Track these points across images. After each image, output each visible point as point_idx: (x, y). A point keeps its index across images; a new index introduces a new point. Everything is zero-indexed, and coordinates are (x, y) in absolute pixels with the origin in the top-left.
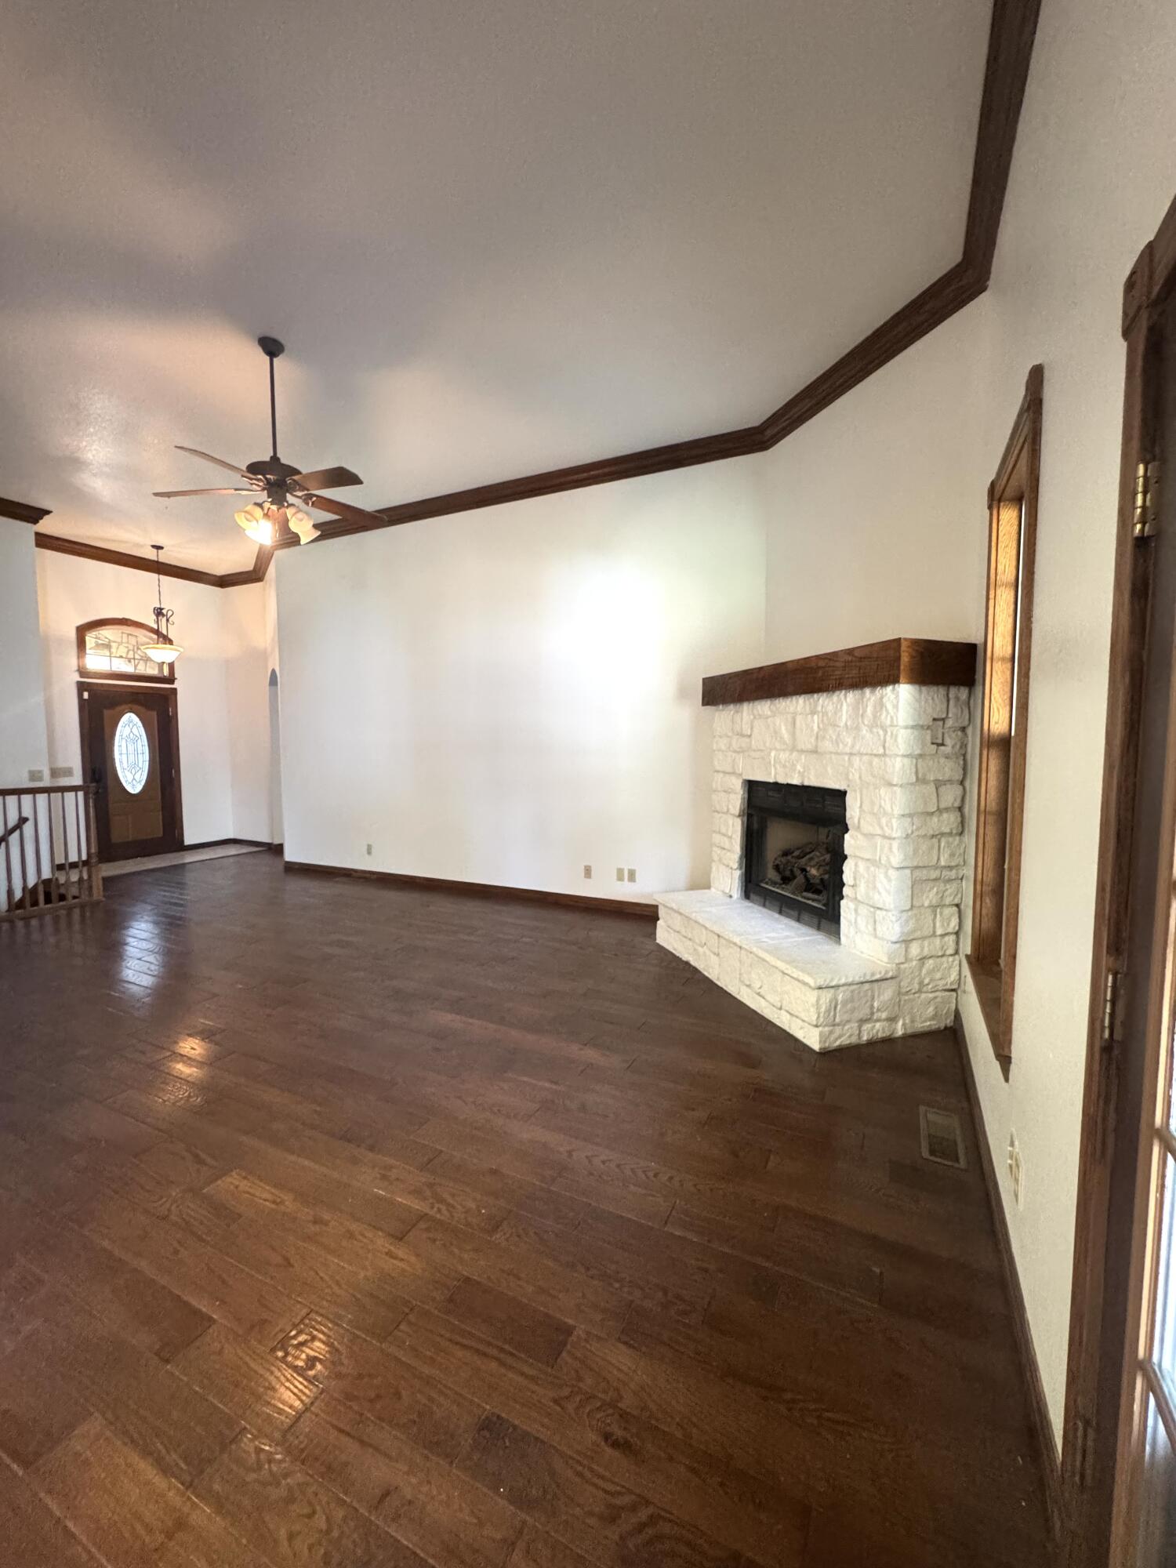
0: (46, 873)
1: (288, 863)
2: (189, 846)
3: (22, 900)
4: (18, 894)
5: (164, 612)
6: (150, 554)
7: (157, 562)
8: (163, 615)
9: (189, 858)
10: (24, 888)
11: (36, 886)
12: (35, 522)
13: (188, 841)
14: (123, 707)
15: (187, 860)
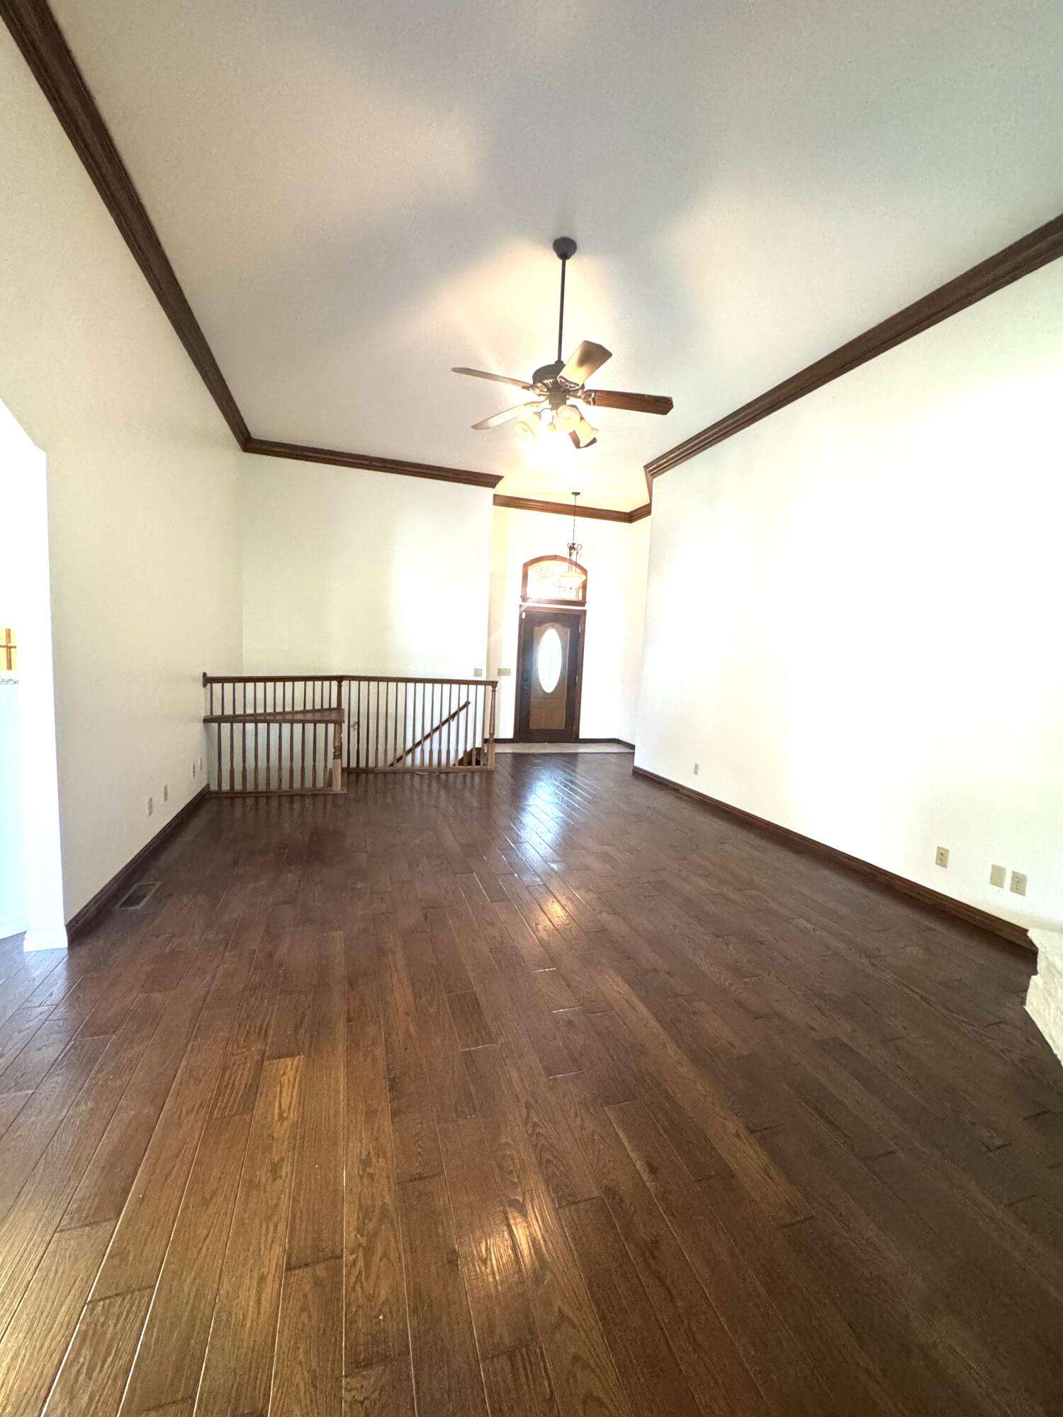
0: (479, 744)
1: (635, 767)
2: (582, 739)
3: (462, 759)
4: (461, 755)
5: (575, 546)
6: (570, 500)
7: (575, 506)
8: (575, 549)
9: (582, 749)
10: (465, 751)
11: (471, 750)
12: (493, 486)
13: (582, 736)
14: (547, 625)
15: (580, 750)
